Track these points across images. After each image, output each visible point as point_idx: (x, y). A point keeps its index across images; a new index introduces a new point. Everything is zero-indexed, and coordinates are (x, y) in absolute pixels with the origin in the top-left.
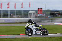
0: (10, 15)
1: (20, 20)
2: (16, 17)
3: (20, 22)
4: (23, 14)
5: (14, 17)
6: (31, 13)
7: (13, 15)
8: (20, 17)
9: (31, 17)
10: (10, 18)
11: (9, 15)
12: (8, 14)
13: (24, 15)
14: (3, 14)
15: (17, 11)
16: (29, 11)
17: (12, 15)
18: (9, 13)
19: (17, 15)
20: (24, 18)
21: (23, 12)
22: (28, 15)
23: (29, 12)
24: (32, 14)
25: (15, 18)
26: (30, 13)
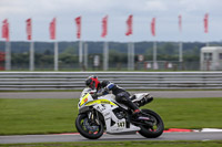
0: (136, 59)
1: (170, 76)
2: (156, 66)
3: (169, 85)
4: (181, 56)
5: (149, 66)
6: (211, 54)
7: (145, 60)
8: (170, 66)
9: (211, 67)
10: (136, 69)
11: (133, 60)
12: (129, 54)
13: (184, 58)
14: (110, 55)
15: (158, 44)
16: (204, 45)
17: (141, 58)
18: (131, 54)
19: (159, 58)
20: (183, 70)
21: (181, 50)
22: (198, 59)
23: (204, 49)
24: (215, 57)
25: (153, 71)
26: (205, 54)
